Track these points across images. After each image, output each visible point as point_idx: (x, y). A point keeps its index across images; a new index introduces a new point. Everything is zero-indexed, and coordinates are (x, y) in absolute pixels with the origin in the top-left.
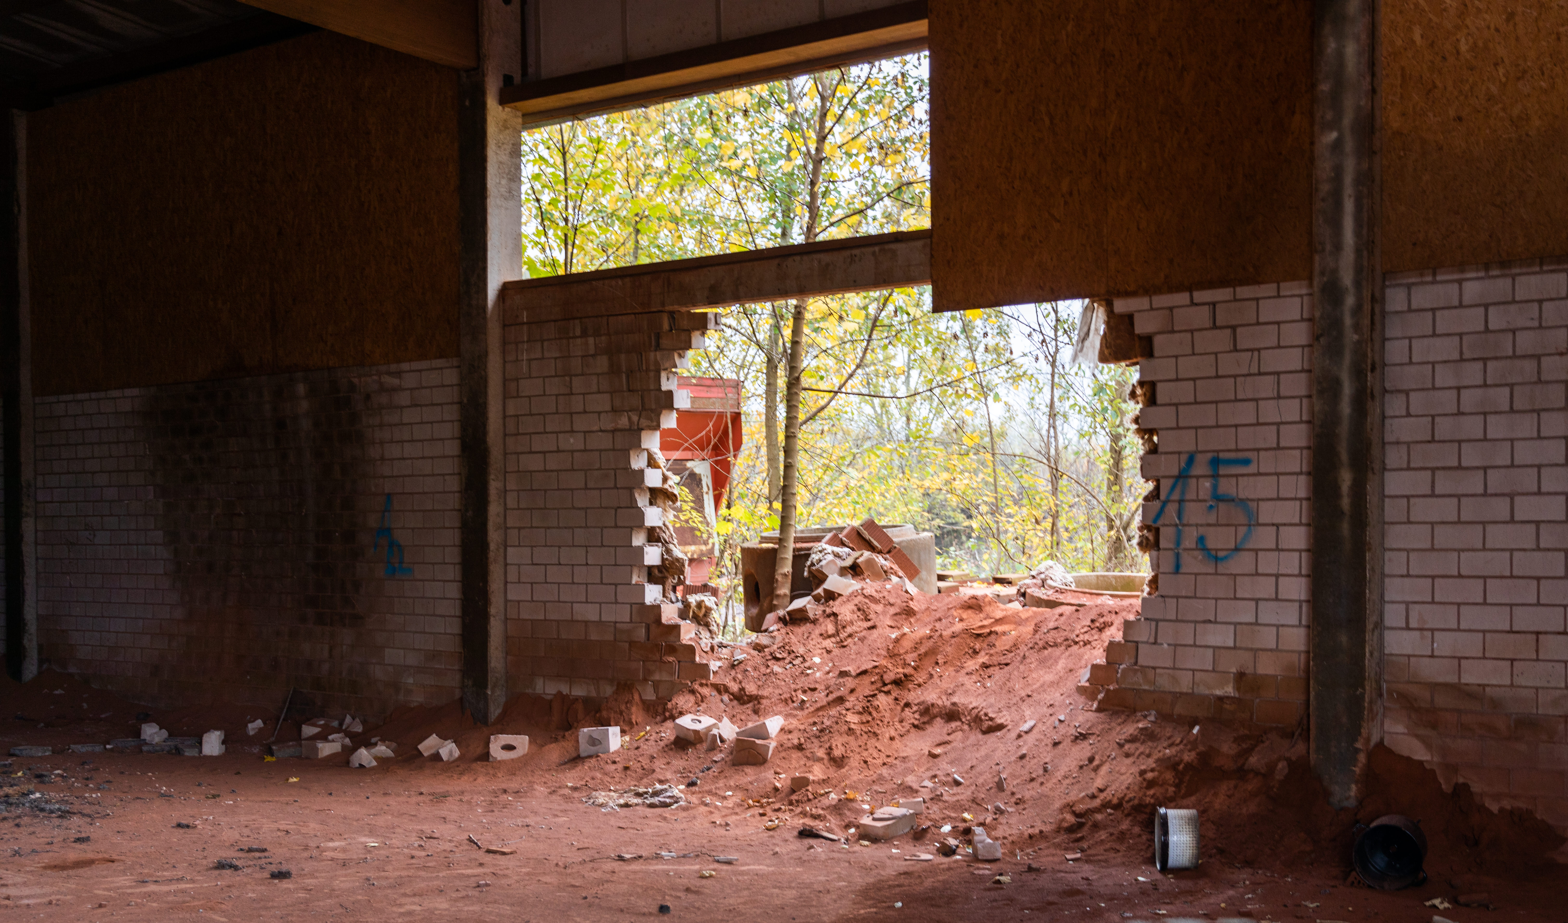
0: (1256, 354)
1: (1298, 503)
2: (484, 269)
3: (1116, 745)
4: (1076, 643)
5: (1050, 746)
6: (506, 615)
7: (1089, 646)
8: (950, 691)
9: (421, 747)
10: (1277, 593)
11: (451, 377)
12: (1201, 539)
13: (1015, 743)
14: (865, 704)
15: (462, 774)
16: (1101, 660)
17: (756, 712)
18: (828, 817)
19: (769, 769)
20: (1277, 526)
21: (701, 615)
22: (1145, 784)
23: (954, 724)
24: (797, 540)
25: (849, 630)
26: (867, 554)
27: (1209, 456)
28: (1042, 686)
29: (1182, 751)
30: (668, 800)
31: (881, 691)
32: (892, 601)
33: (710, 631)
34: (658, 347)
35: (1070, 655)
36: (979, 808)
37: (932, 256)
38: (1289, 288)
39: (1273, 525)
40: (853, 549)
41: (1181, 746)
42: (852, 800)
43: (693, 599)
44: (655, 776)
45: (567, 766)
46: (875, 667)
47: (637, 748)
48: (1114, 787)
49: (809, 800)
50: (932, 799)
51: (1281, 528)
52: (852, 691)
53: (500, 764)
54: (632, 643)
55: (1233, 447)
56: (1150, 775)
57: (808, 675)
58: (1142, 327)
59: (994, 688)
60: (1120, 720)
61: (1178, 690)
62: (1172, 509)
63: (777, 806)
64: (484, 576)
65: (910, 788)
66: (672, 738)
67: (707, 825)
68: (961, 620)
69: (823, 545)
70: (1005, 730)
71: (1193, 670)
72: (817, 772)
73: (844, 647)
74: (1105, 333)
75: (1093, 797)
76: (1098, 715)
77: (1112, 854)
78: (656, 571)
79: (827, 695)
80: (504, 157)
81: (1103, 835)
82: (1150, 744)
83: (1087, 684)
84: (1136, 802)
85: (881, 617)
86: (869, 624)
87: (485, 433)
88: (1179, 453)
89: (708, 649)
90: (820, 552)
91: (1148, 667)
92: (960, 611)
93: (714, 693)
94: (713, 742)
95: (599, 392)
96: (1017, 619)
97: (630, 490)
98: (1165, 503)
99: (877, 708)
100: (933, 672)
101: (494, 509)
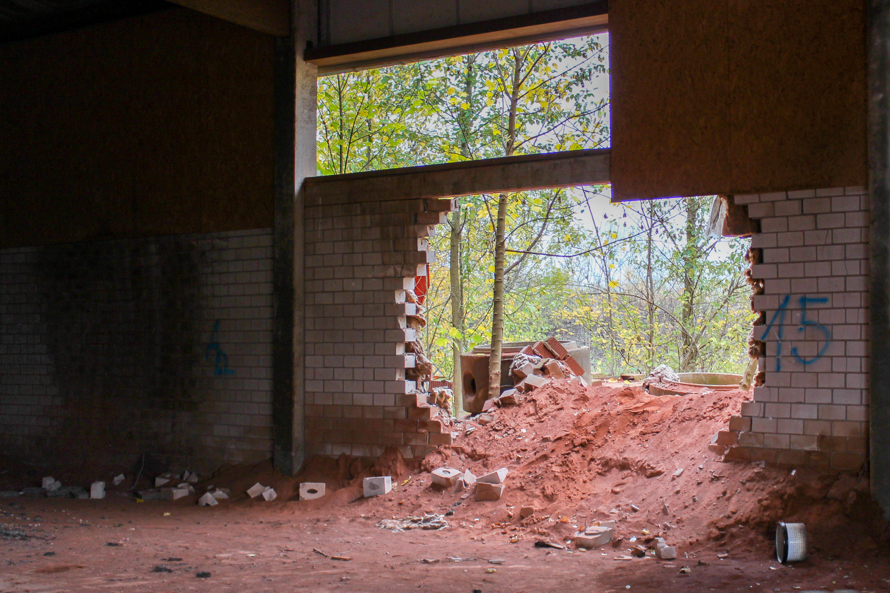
0: (830, 231)
1: (859, 326)
2: (292, 169)
3: (740, 484)
4: (705, 418)
5: (695, 485)
6: (304, 401)
7: (713, 420)
8: (621, 450)
9: (249, 491)
10: (845, 384)
11: (266, 240)
12: (794, 350)
13: (671, 483)
14: (563, 459)
15: (282, 509)
16: (726, 429)
17: (485, 465)
18: (551, 534)
19: (502, 503)
20: (846, 341)
21: (442, 401)
22: (762, 508)
23: (626, 472)
24: (504, 351)
25: (544, 411)
26: (551, 360)
27: (799, 296)
28: (685, 446)
29: (785, 487)
30: (436, 525)
31: (573, 451)
32: (573, 391)
33: (448, 412)
34: (416, 222)
35: (701, 426)
36: (652, 526)
37: (611, 166)
38: (850, 190)
39: (843, 340)
40: (542, 357)
41: (784, 484)
42: (565, 523)
43: (437, 390)
44: (422, 508)
45: (357, 503)
46: (567, 435)
47: (405, 491)
48: (742, 511)
49: (535, 523)
50: (620, 521)
51: (848, 342)
52: (553, 451)
53: (307, 503)
54: (396, 421)
55: (815, 290)
56: (765, 503)
57: (519, 441)
58: (753, 213)
59: (651, 447)
60: (741, 468)
61: (779, 447)
62: (774, 331)
63: (513, 527)
64: (289, 375)
65: (603, 514)
66: (430, 483)
67: (469, 540)
68: (621, 404)
69: (521, 354)
70: (663, 475)
71: (790, 434)
72: (537, 505)
73: (542, 422)
74: (727, 217)
75: (729, 517)
76: (725, 464)
77: (747, 554)
78: (411, 372)
79: (535, 454)
80: (306, 95)
81: (738, 541)
82: (763, 482)
83: (716, 444)
84: (758, 520)
85: (566, 402)
86: (559, 406)
87: (291, 280)
88: (779, 294)
89: (449, 424)
90: (520, 358)
91: (759, 433)
92: (619, 398)
93: (455, 453)
94: (461, 486)
95: (373, 252)
96: (660, 403)
97: (395, 318)
98: (769, 327)
99: (571, 462)
100: (607, 438)
101: (297, 330)
